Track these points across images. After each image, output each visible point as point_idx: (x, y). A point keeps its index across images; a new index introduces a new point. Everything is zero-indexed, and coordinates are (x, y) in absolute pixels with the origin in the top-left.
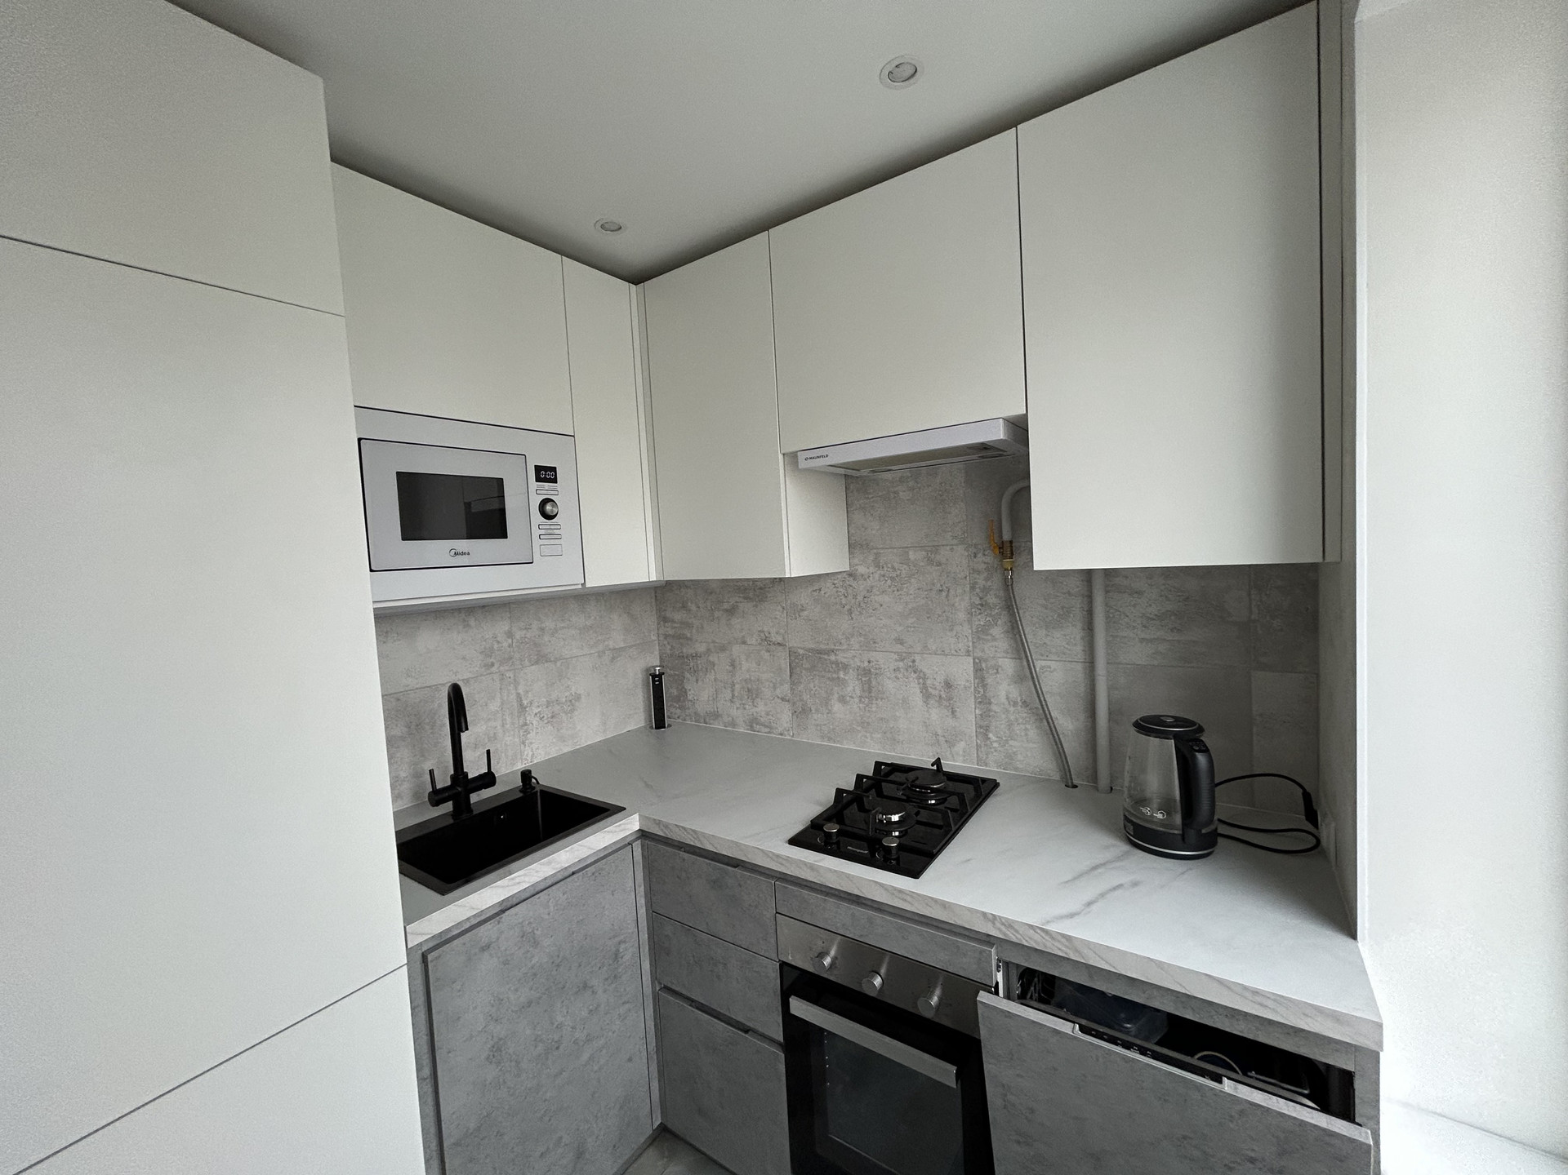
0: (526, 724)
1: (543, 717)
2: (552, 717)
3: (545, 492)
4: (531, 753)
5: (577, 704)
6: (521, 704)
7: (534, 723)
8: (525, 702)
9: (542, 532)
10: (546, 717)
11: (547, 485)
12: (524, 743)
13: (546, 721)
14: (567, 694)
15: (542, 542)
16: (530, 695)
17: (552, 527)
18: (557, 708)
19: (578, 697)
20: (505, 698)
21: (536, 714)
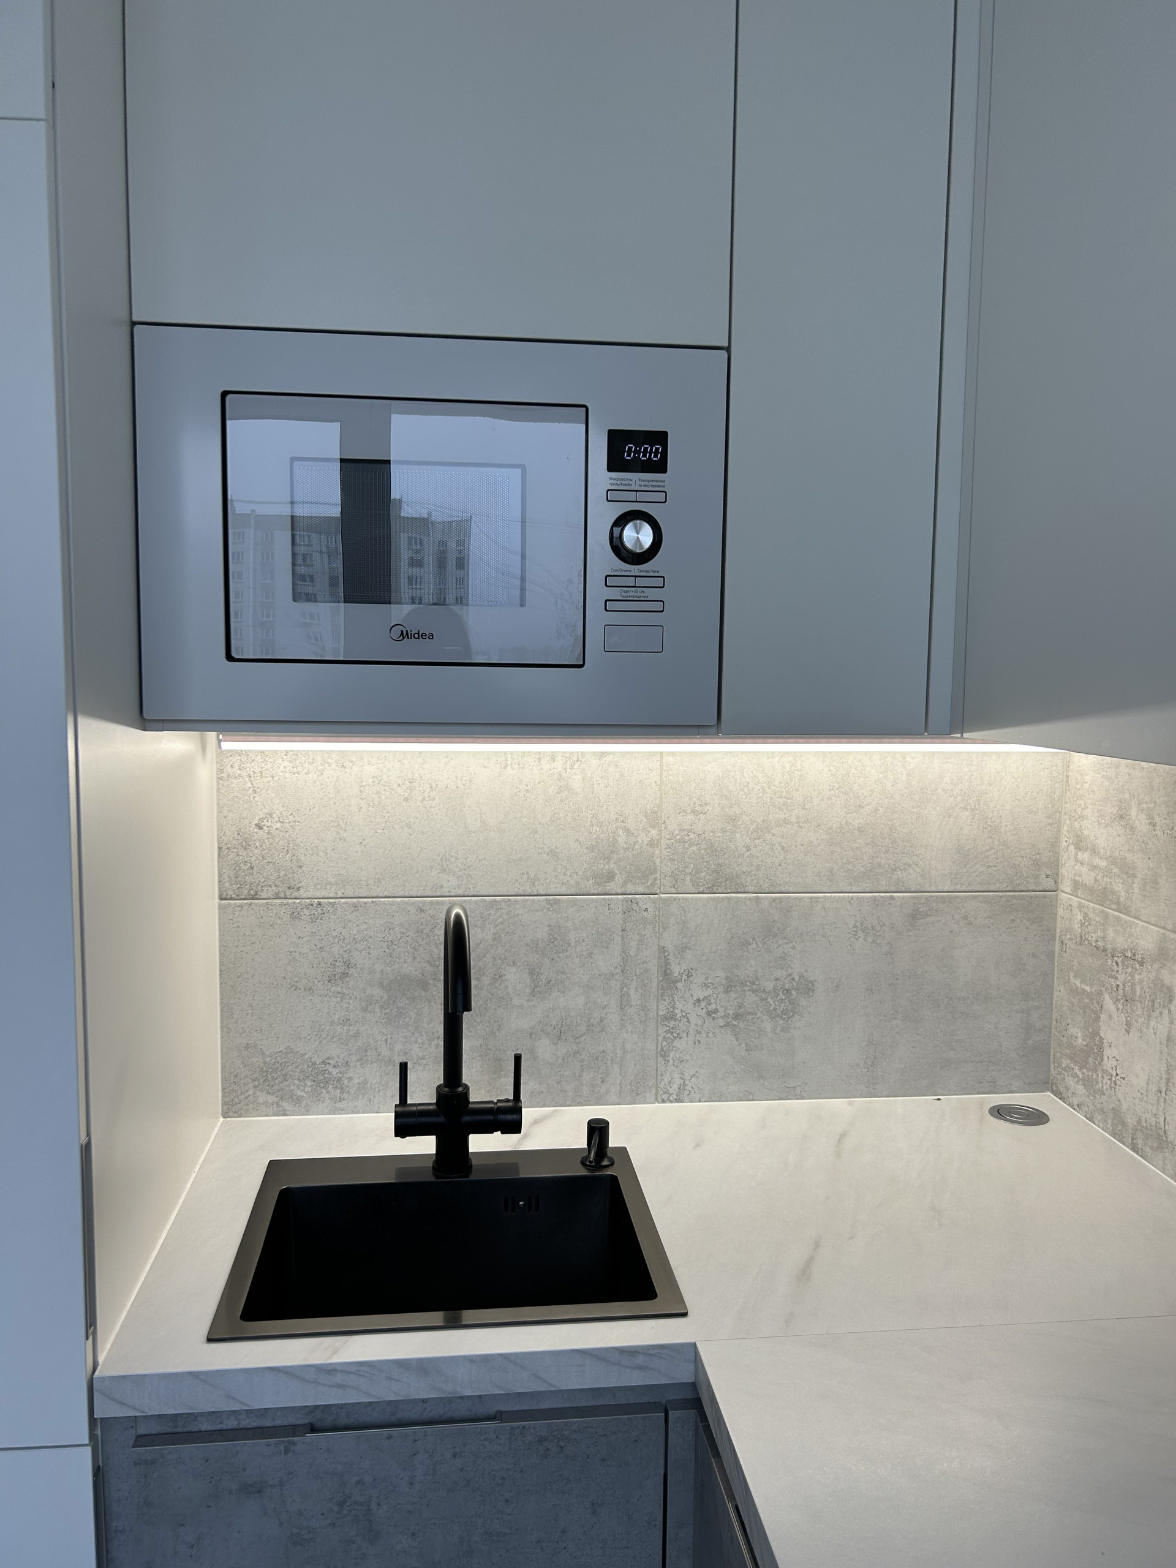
0: (671, 1017)
1: (716, 1011)
2: (737, 1016)
3: (632, 496)
4: (679, 1081)
5: (803, 1002)
6: (666, 973)
7: (693, 1019)
8: (676, 970)
9: (615, 594)
10: (721, 1013)
11: (635, 479)
12: (664, 1055)
13: (721, 1022)
14: (780, 973)
15: (612, 618)
16: (689, 955)
17: (640, 582)
18: (751, 999)
19: (808, 988)
20: (633, 953)
21: (698, 1000)
